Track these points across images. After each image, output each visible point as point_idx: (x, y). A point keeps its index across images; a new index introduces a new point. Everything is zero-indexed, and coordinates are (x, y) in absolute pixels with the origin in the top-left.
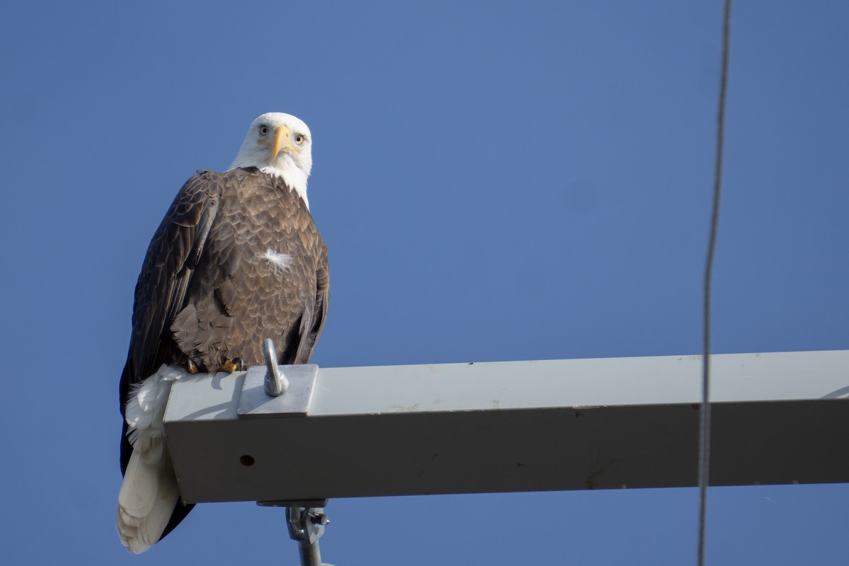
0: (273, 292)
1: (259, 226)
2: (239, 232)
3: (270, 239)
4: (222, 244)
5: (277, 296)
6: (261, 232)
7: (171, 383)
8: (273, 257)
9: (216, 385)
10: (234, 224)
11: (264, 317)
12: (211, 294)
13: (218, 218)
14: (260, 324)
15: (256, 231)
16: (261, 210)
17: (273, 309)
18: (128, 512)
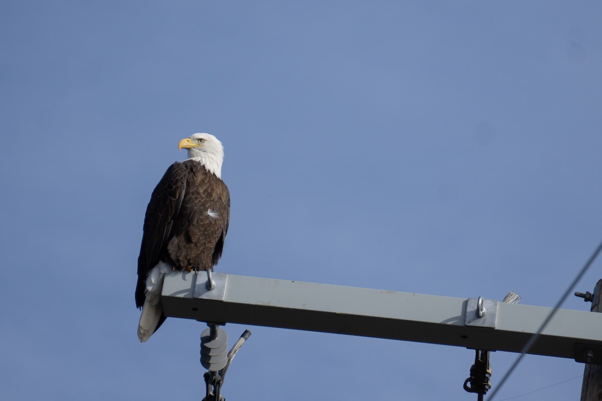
0: (210, 229)
1: (204, 198)
2: (196, 202)
3: (209, 204)
4: (189, 209)
5: (212, 231)
6: (205, 201)
7: (164, 275)
8: (211, 214)
9: (184, 278)
10: (193, 197)
11: (207, 242)
12: (183, 233)
13: (187, 194)
14: (205, 245)
15: (203, 201)
16: (205, 188)
17: (210, 238)
18: (143, 328)
